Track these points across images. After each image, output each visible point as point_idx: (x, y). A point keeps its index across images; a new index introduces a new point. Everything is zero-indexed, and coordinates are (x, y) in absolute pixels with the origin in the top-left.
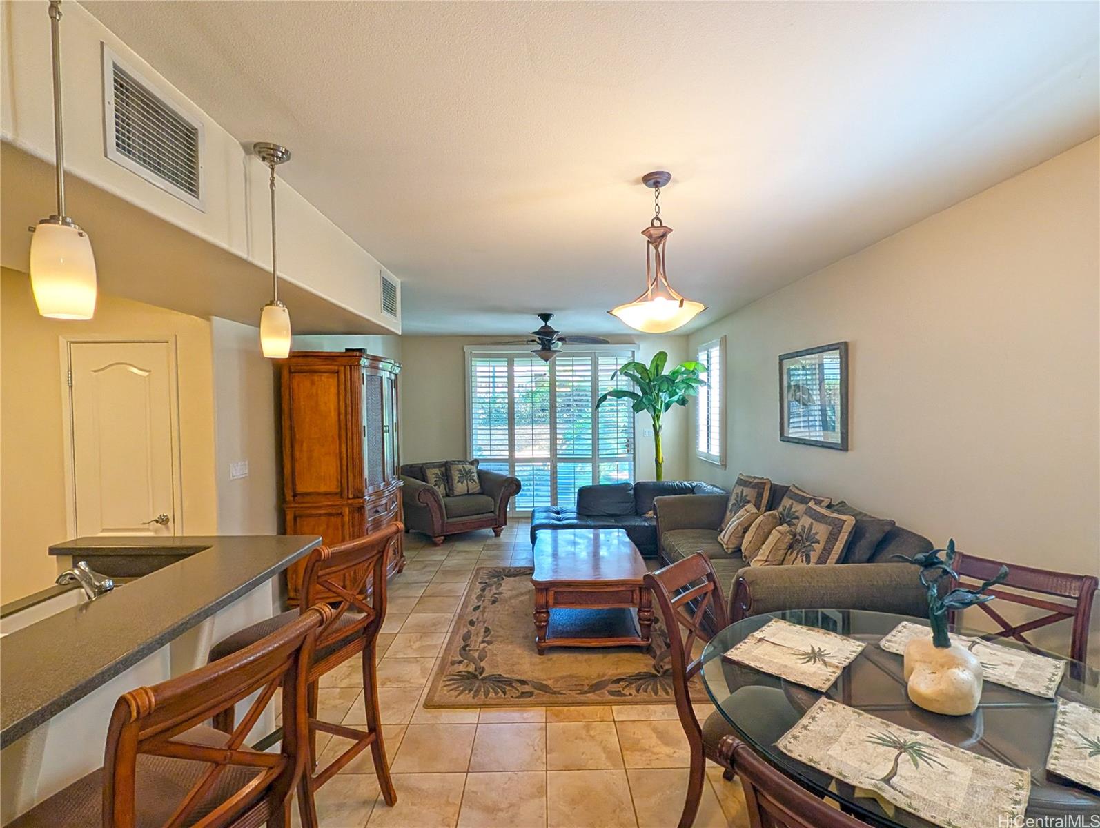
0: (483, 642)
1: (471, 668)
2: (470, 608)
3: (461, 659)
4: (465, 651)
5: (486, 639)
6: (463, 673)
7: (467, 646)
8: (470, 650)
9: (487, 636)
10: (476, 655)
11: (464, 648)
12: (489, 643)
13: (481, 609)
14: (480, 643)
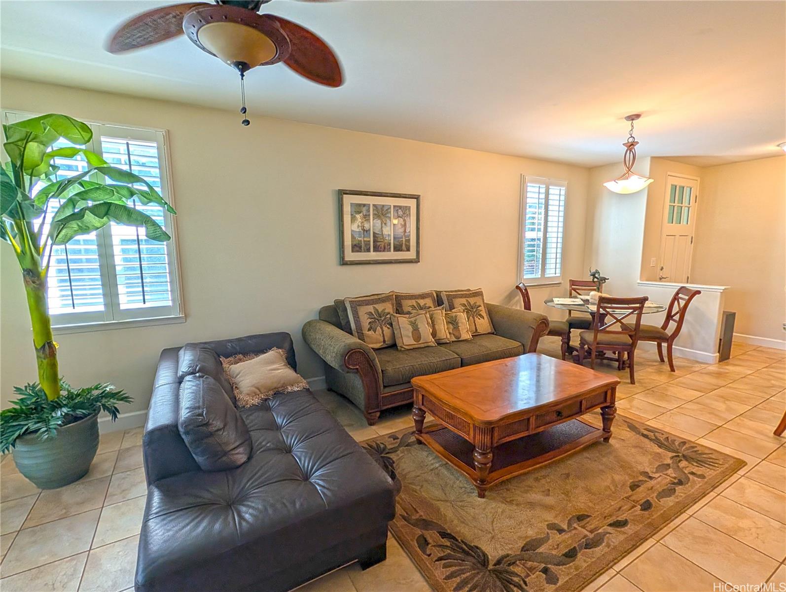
0: (651, 478)
1: (683, 464)
2: (629, 529)
3: (691, 477)
4: (680, 480)
5: (644, 479)
6: (695, 464)
7: (674, 483)
8: (675, 478)
9: (640, 481)
10: (670, 471)
11: (680, 483)
12: (645, 474)
13: (611, 520)
14: (656, 478)
